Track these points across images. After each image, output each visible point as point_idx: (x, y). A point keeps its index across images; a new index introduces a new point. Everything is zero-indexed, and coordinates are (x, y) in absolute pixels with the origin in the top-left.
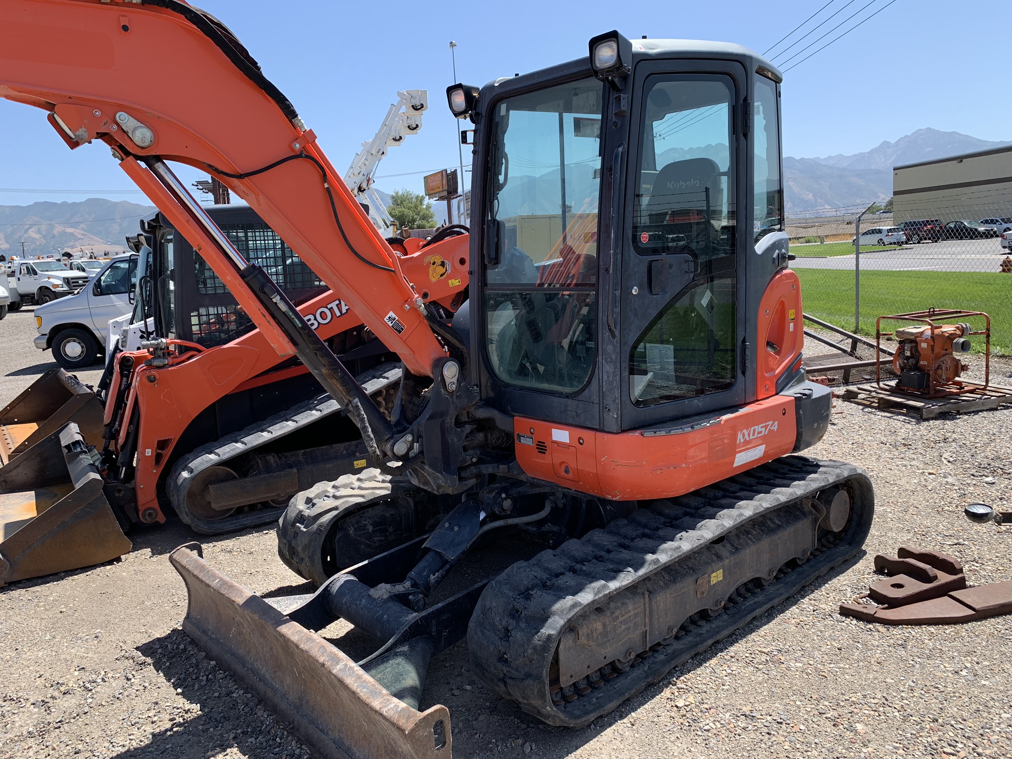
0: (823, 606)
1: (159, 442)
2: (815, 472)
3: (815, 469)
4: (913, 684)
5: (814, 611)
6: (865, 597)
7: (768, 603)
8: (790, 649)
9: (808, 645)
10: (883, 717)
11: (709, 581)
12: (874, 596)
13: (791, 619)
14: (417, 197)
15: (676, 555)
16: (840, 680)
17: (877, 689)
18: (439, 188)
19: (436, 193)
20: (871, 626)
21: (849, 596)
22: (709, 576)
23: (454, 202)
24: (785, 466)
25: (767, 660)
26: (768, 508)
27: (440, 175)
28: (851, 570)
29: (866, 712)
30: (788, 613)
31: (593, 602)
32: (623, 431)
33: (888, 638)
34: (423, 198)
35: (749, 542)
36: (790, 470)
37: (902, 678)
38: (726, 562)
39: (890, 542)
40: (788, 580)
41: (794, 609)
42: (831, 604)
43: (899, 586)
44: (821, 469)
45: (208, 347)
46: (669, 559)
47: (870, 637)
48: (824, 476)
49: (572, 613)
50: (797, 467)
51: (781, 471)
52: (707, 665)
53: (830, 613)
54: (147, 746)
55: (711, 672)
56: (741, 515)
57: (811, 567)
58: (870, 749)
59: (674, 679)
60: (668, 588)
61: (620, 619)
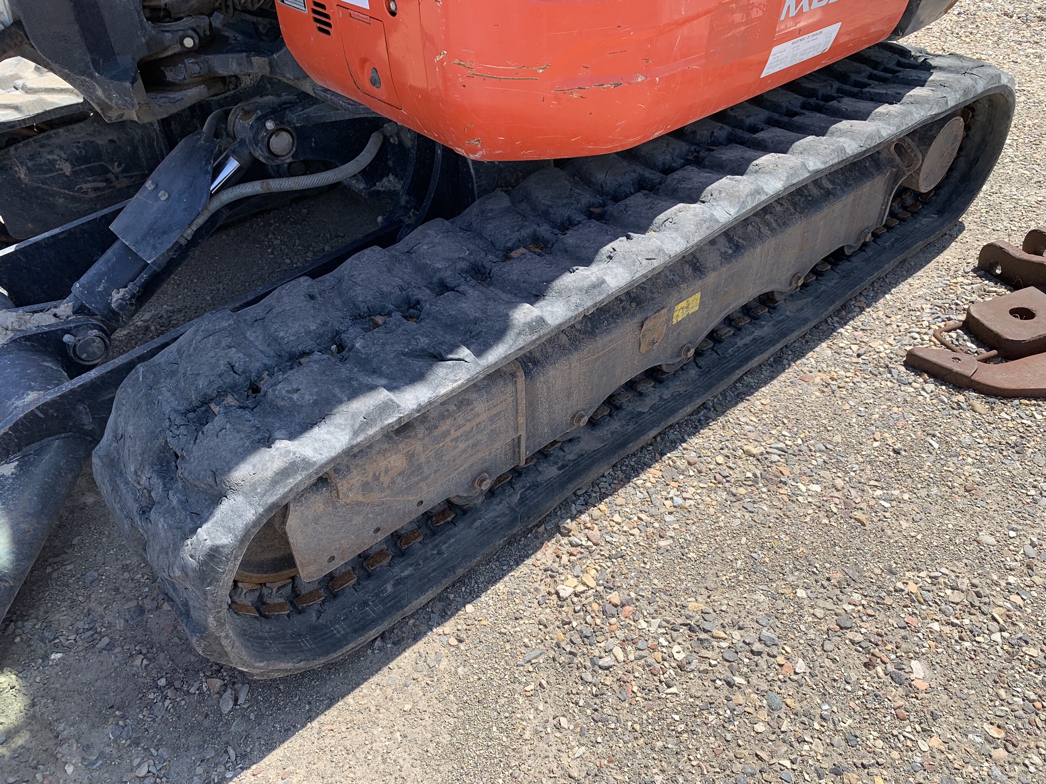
0: (876, 344)
2: (922, 83)
3: (921, 74)
4: (1032, 552)
5: (859, 356)
6: (955, 329)
7: (778, 341)
8: (804, 448)
9: (838, 438)
10: (967, 644)
11: (670, 319)
12: (972, 328)
13: (815, 372)
15: (589, 303)
16: (889, 532)
17: (959, 560)
20: (961, 398)
21: (925, 324)
22: (671, 310)
24: (863, 67)
25: (755, 475)
26: (817, 172)
28: (932, 264)
29: (936, 626)
30: (811, 358)
33: (990, 428)
35: (765, 230)
36: (871, 77)
37: (1012, 534)
38: (711, 278)
39: (1007, 206)
40: (823, 288)
41: (824, 349)
42: (891, 340)
43: (1025, 314)
44: (935, 76)
46: (570, 314)
47: (956, 422)
48: (939, 94)
50: (886, 70)
51: (854, 77)
52: (639, 482)
53: (887, 361)
55: (643, 501)
56: (758, 191)
57: (867, 260)
58: (935, 742)
59: (569, 520)
60: (576, 349)
61: (454, 434)
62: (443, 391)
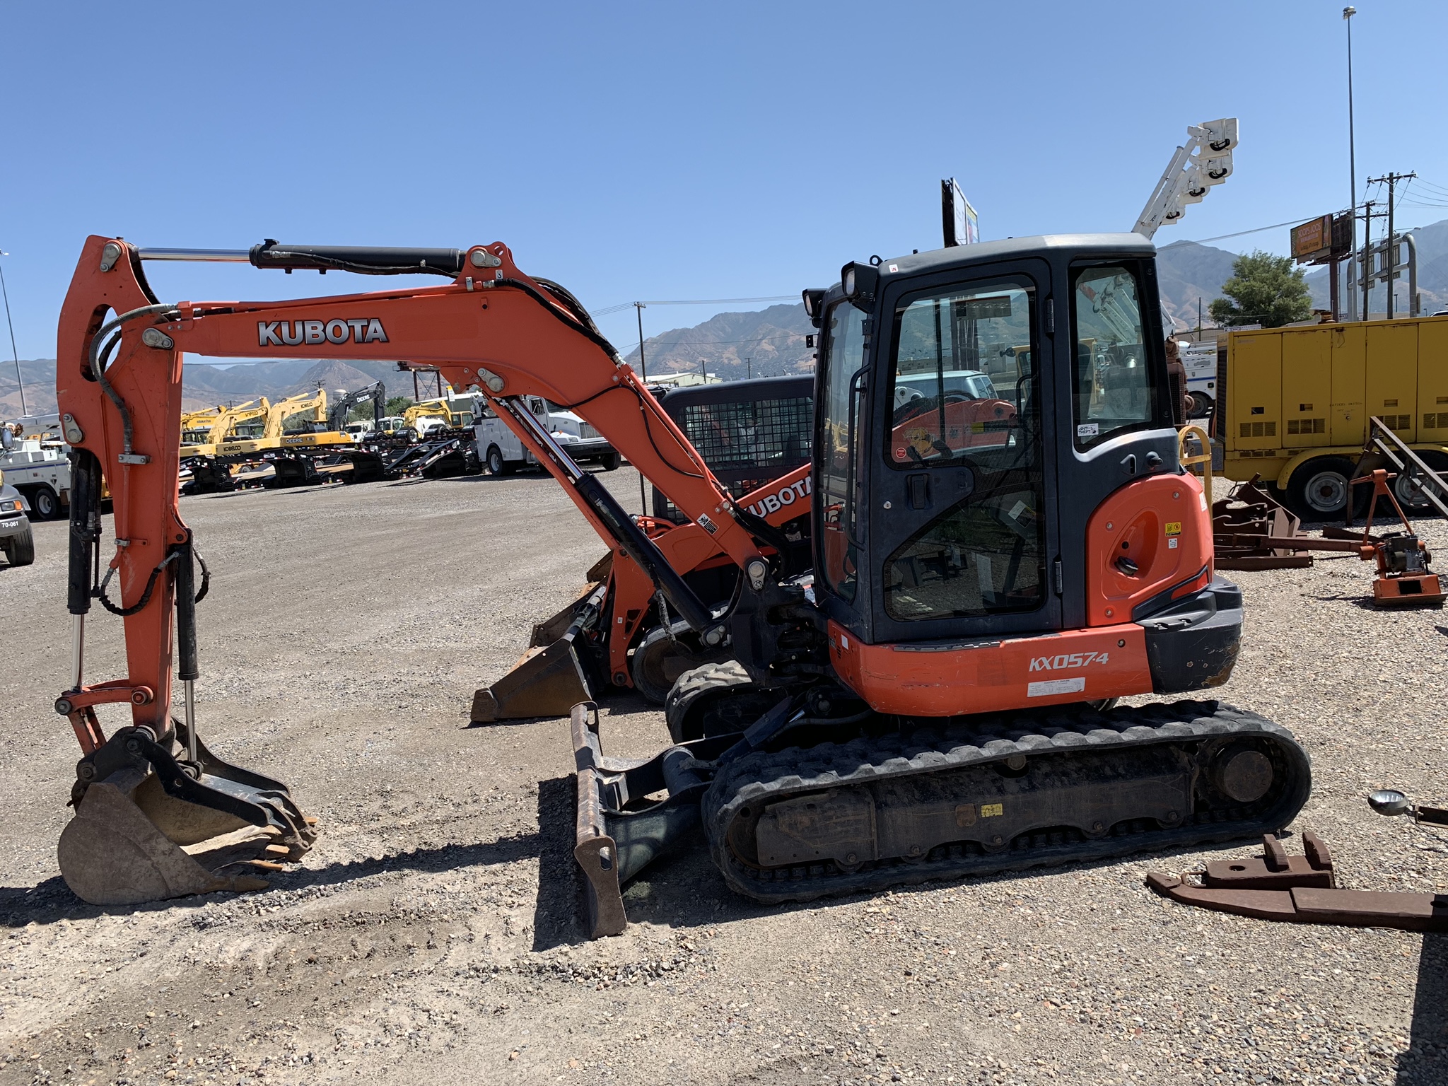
0: (1139, 873)
1: (629, 612)
5: (1122, 874)
6: (1197, 874)
8: (1041, 898)
11: (979, 812)
13: (1086, 876)
14: (1280, 261)
18: (1317, 244)
19: (1311, 253)
22: (978, 807)
23: (1343, 265)
25: (1001, 901)
27: (1319, 224)
30: (1091, 871)
31: (779, 791)
32: (876, 643)
34: (1289, 262)
38: (1009, 798)
41: (1104, 869)
43: (1240, 869)
45: (677, 524)
49: (752, 796)
52: (940, 891)
54: (493, 844)
55: (934, 897)
59: (890, 893)
60: (911, 806)
61: (834, 820)
62: (820, 783)
